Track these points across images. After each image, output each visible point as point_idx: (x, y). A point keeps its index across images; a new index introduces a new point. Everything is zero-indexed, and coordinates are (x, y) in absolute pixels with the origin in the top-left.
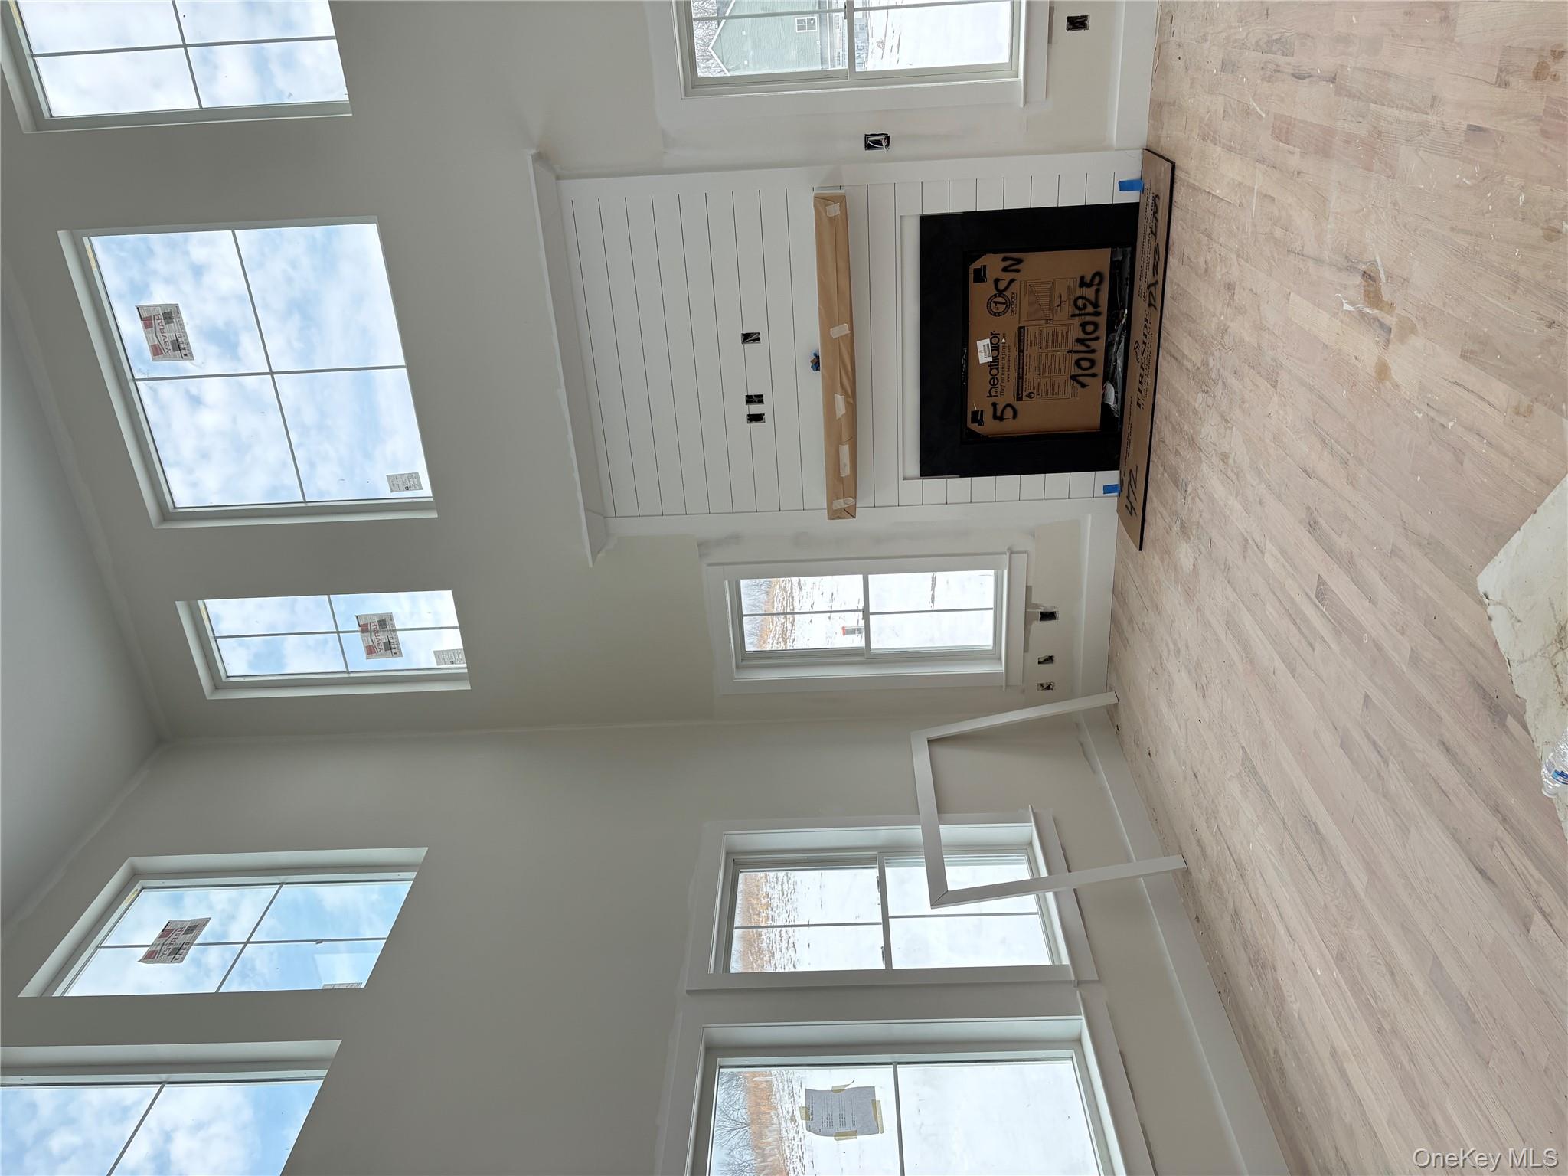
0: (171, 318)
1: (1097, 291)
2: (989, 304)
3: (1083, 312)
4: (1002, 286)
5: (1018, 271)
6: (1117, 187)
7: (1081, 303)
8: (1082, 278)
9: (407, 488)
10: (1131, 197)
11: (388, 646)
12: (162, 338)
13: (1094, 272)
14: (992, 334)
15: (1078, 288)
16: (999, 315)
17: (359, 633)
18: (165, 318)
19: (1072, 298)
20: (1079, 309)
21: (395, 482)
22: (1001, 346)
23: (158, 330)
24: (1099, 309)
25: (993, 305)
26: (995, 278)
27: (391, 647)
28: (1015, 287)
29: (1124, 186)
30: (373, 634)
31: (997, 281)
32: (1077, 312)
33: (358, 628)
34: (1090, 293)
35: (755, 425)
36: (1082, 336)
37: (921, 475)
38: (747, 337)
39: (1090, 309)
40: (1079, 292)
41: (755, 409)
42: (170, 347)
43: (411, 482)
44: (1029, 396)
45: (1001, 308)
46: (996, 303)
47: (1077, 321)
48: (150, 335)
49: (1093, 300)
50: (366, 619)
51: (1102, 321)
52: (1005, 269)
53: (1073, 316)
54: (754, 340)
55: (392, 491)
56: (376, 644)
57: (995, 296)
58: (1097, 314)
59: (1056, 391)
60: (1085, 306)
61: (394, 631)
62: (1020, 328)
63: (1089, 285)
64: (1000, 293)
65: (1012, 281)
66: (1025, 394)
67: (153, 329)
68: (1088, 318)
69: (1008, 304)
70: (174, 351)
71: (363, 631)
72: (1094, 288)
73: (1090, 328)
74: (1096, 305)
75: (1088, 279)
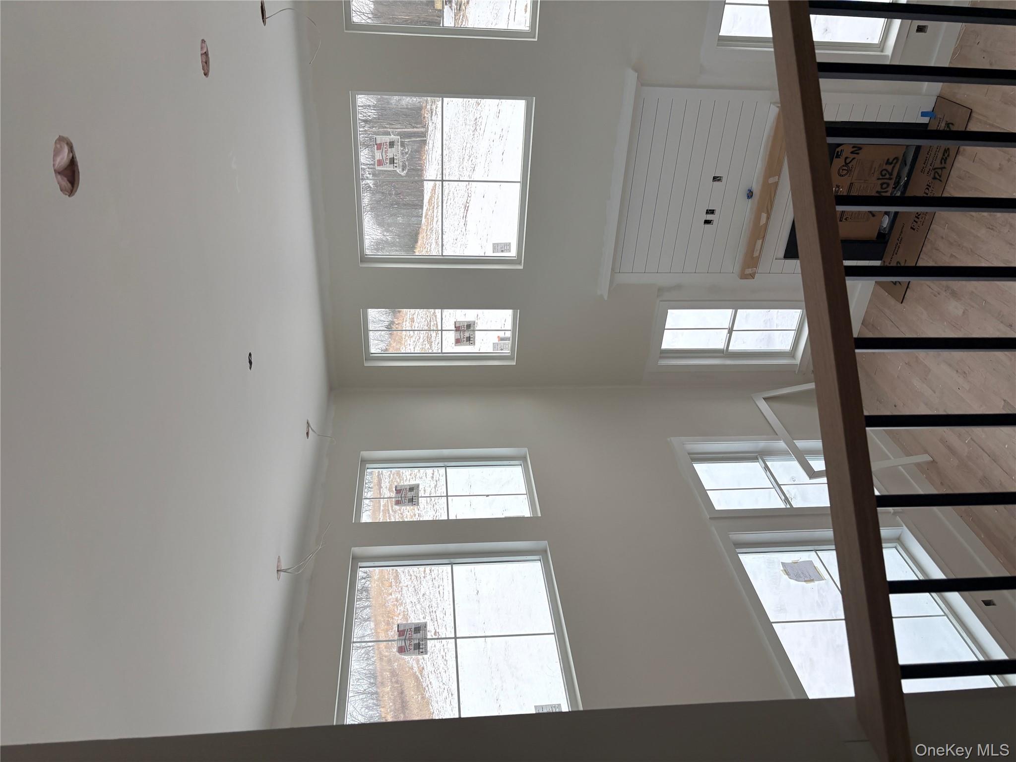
0: (393, 145)
1: (894, 167)
2: (839, 170)
3: (883, 177)
4: (848, 161)
5: (858, 154)
6: (920, 114)
7: (884, 172)
8: (888, 159)
9: (502, 251)
10: (925, 120)
11: (469, 339)
12: (385, 156)
13: (894, 157)
14: (837, 186)
15: (885, 165)
16: (842, 176)
17: (453, 332)
18: (390, 145)
19: (880, 170)
20: (882, 176)
21: (496, 248)
22: (839, 192)
23: (384, 151)
24: (891, 177)
25: (841, 170)
26: (846, 156)
27: (470, 340)
28: (854, 162)
29: (924, 114)
30: (462, 332)
31: (846, 158)
32: (881, 177)
33: (454, 329)
34: (889, 168)
35: (707, 226)
36: (880, 190)
37: (784, 257)
38: (716, 179)
39: (888, 176)
40: (885, 167)
41: (709, 217)
42: (388, 161)
43: (506, 247)
44: (846, 219)
45: (845, 172)
46: (843, 170)
47: (880, 182)
48: (379, 154)
49: (890, 171)
50: (460, 323)
51: (892, 182)
52: (852, 153)
53: (878, 179)
54: (718, 180)
55: (493, 252)
56: (462, 338)
57: (843, 166)
58: (890, 179)
59: (860, 217)
60: (885, 174)
61: (474, 331)
62: (851, 183)
63: (891, 163)
64: (846, 164)
65: (854, 159)
66: (844, 218)
67: (381, 150)
68: (885, 181)
69: (849, 171)
70: (390, 164)
71: (456, 330)
72: (893, 165)
73: (885, 186)
74: (891, 174)
75: (891, 161)
